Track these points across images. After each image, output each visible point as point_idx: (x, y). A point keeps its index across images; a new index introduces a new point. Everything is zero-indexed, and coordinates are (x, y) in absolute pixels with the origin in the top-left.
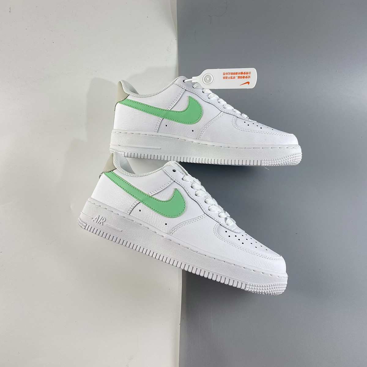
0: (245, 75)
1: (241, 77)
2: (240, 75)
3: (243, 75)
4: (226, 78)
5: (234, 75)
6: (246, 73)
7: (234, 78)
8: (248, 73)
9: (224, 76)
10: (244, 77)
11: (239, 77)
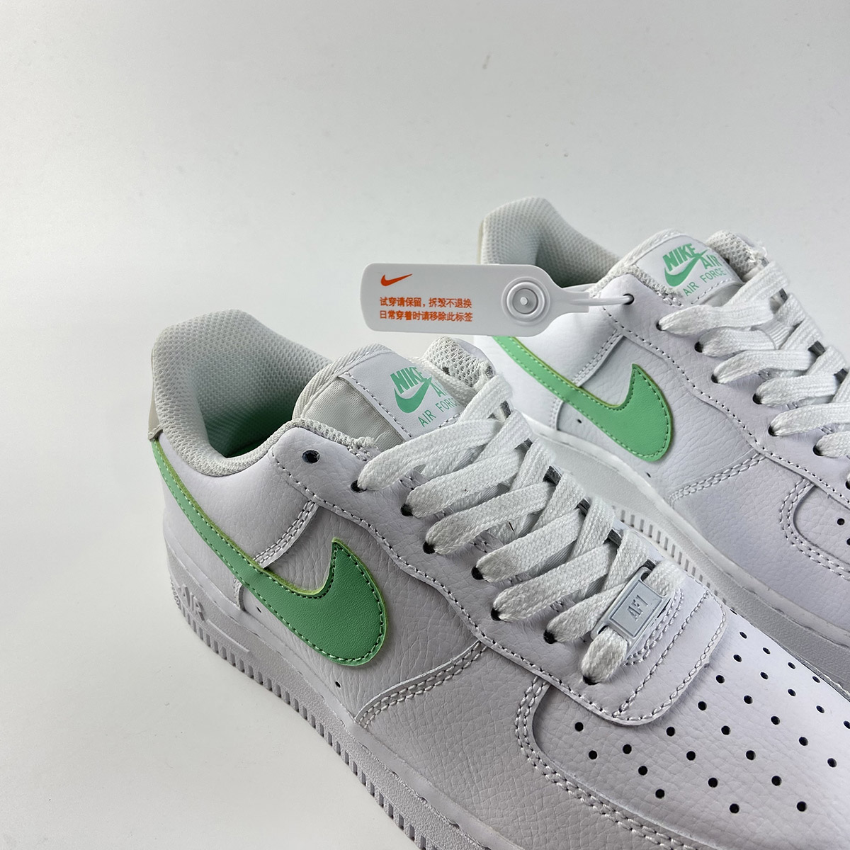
0: (396, 308)
1: (411, 303)
2: (412, 309)
3: (405, 309)
4: (460, 300)
5: (433, 309)
6: (395, 315)
7: (432, 302)
8: (388, 315)
9: (468, 310)
10: (402, 302)
11: (417, 302)
